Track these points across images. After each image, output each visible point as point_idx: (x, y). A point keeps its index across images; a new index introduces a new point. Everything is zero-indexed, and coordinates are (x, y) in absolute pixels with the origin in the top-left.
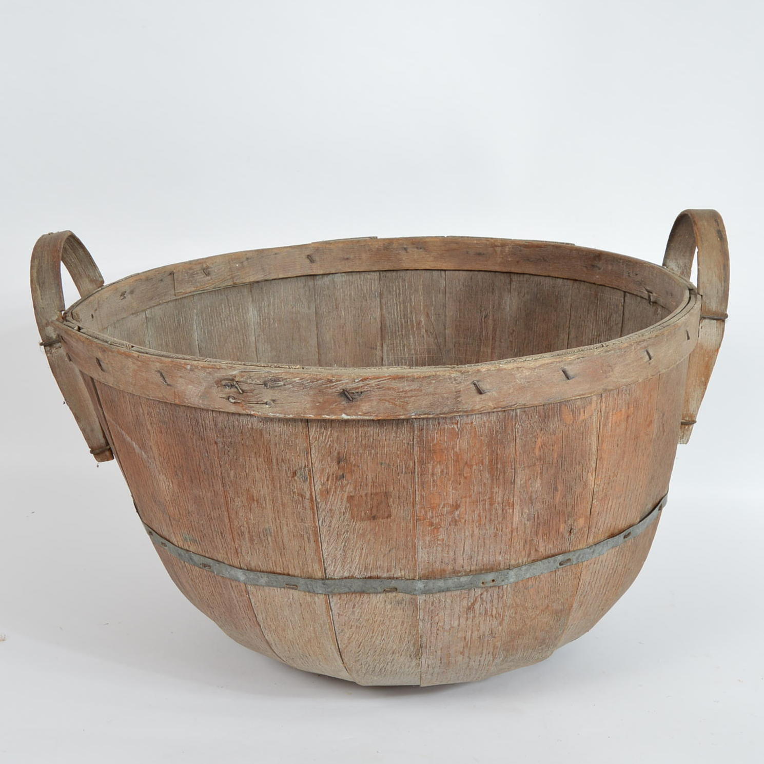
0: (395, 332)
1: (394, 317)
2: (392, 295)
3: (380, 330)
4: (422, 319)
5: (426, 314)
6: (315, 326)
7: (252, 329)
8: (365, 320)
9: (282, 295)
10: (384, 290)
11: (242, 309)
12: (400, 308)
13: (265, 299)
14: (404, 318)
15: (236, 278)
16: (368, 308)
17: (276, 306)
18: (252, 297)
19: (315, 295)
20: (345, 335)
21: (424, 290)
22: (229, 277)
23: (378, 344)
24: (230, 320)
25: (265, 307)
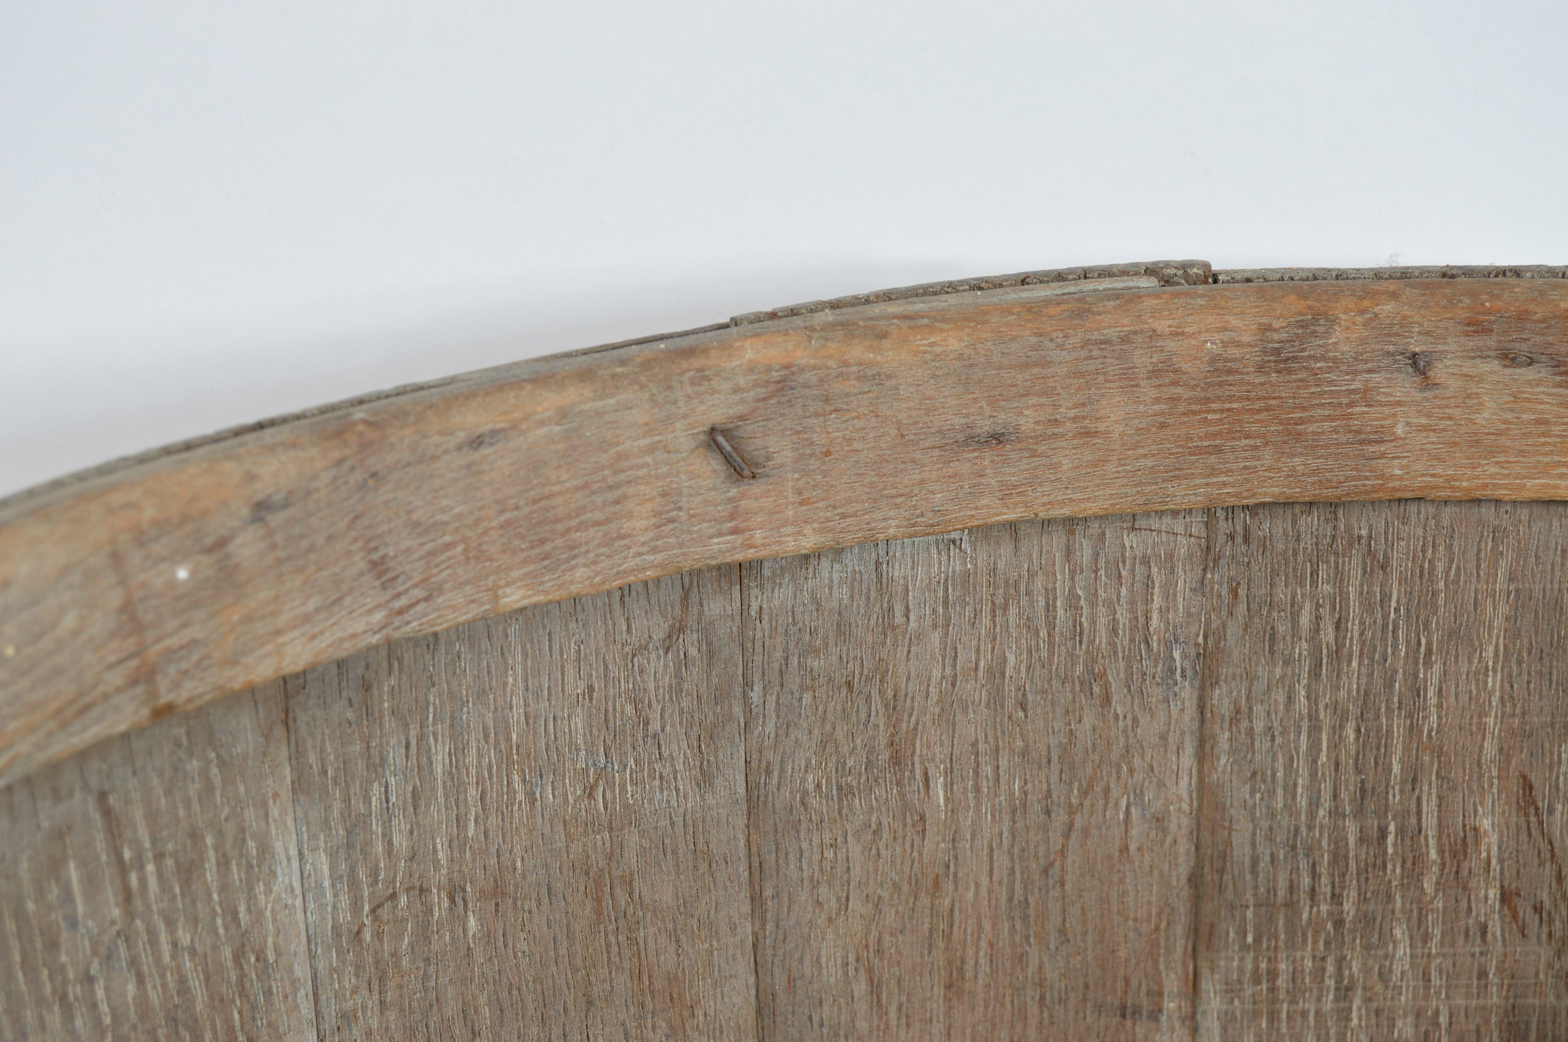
0: (1291, 905)
1: (1290, 808)
2: (1287, 662)
3: (1185, 893)
4: (1486, 824)
5: (1515, 786)
6: (745, 894)
7: (295, 982)
8: (1086, 832)
9: (517, 714)
10: (1233, 629)
11: (224, 863)
12: (1334, 746)
13: (395, 756)
14: (1359, 812)
15: (172, 670)
16: (1116, 753)
17: (473, 793)
18: (297, 755)
19: (748, 684)
20: (948, 937)
21: (1513, 634)
22: (116, 678)
23: (1172, 983)
24: (134, 962)
25: (388, 813)
